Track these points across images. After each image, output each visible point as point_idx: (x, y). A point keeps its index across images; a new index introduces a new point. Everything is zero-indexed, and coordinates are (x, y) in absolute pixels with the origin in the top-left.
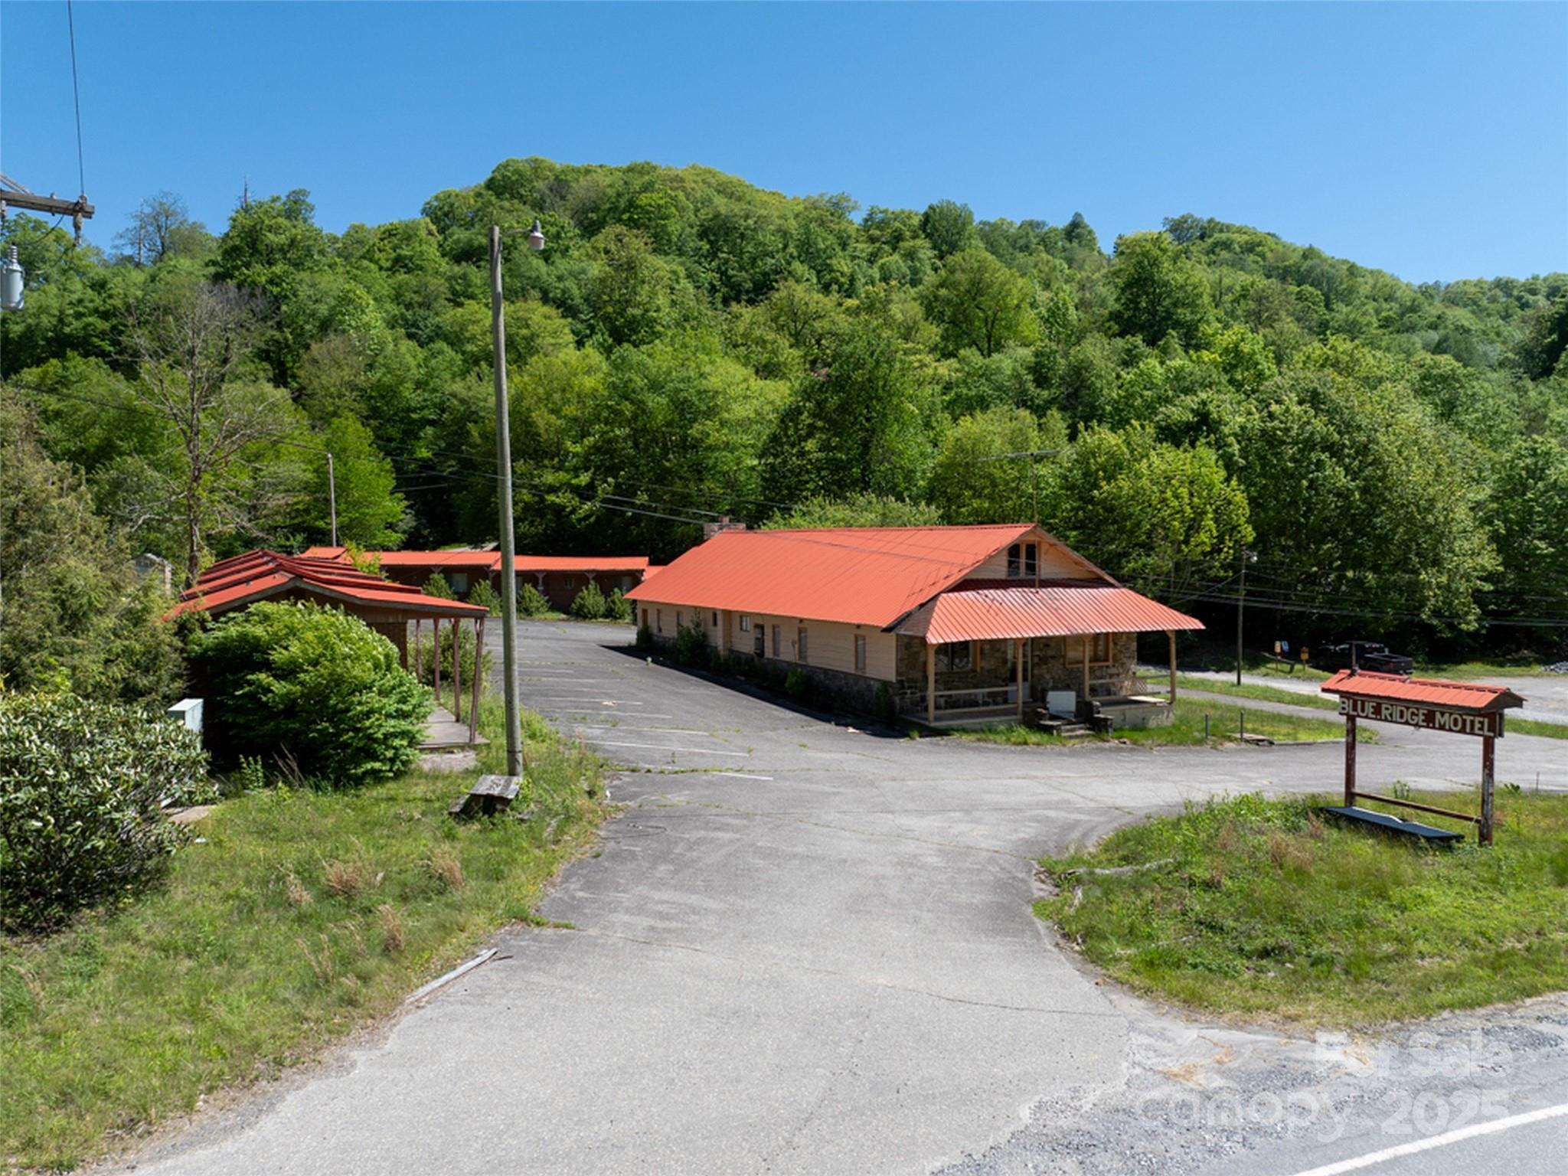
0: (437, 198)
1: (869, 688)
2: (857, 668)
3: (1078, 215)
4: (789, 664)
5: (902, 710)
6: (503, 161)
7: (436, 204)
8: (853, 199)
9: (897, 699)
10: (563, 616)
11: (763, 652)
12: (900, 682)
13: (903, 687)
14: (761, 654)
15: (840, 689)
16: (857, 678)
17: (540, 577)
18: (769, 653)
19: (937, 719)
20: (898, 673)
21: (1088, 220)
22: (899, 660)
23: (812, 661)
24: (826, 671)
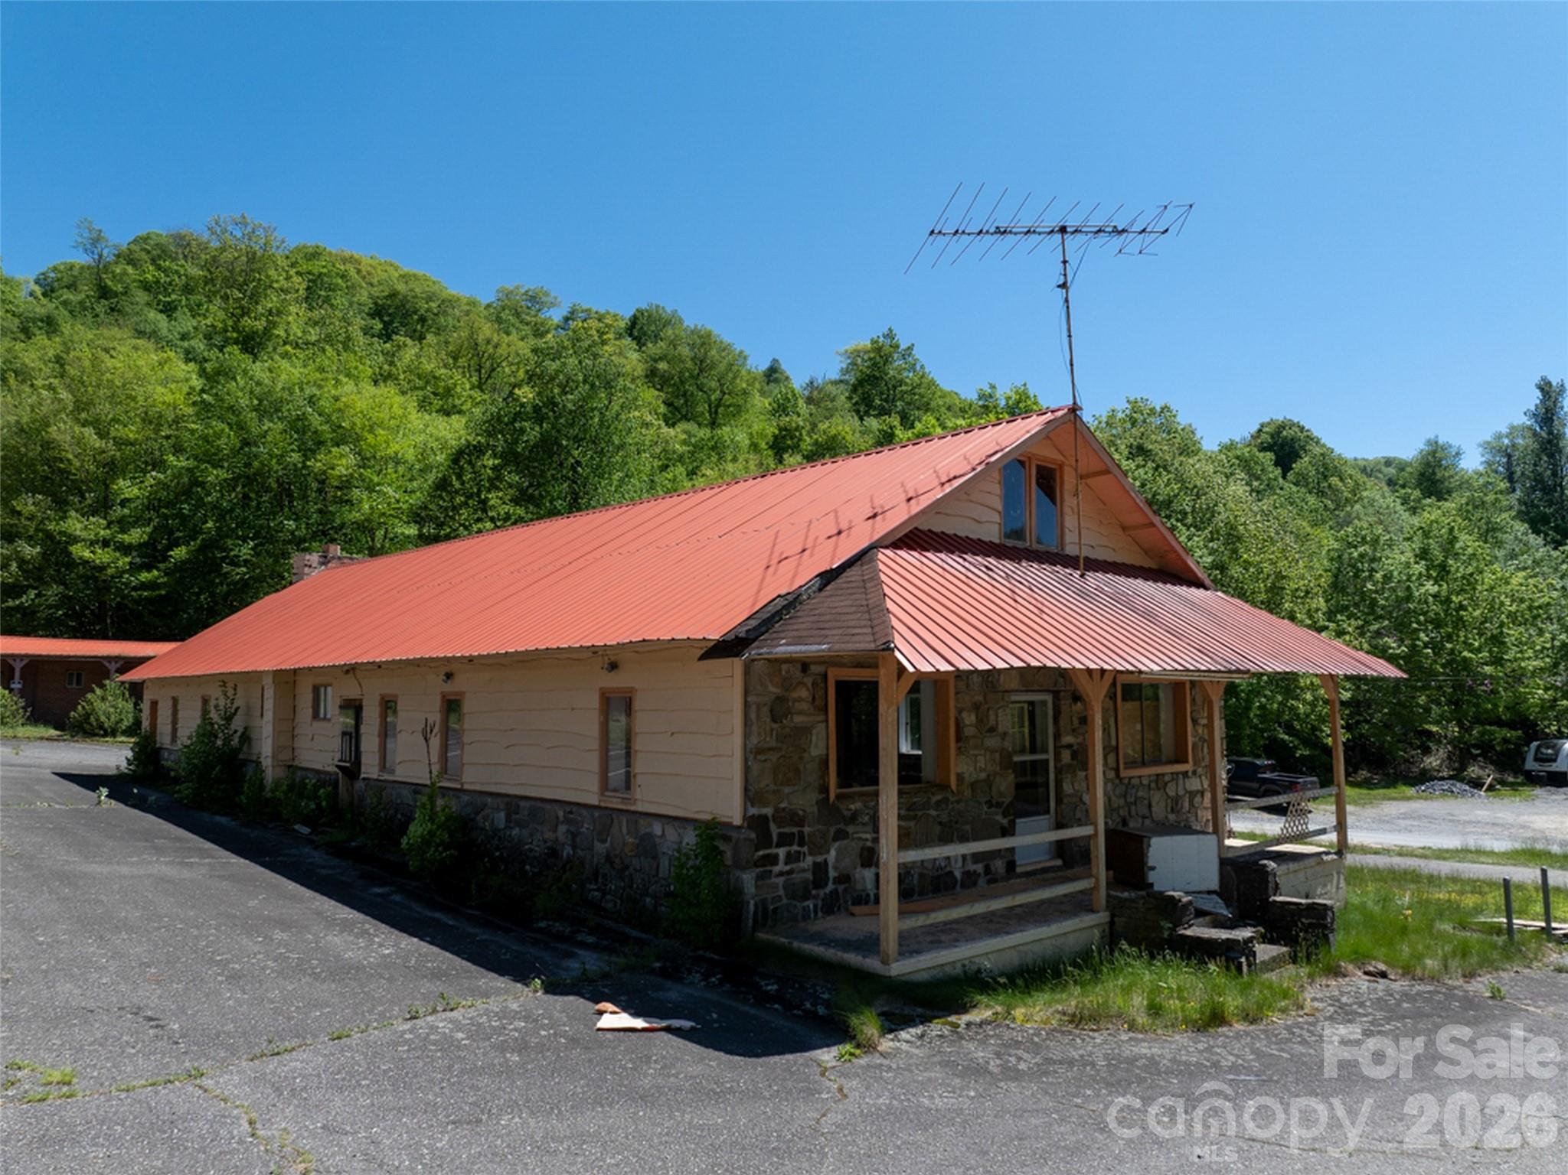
0: (55, 269)
1: (648, 847)
2: (605, 785)
3: (775, 361)
4: (417, 788)
5: (766, 916)
6: (143, 233)
7: (52, 275)
8: (553, 294)
9: (748, 879)
10: (53, 732)
11: (357, 762)
12: (758, 824)
13: (765, 840)
14: (352, 770)
15: (553, 852)
16: (609, 815)
17: (18, 666)
18: (370, 768)
19: (909, 944)
20: (750, 795)
21: (784, 366)
22: (752, 754)
23: (474, 778)
24: (512, 803)
